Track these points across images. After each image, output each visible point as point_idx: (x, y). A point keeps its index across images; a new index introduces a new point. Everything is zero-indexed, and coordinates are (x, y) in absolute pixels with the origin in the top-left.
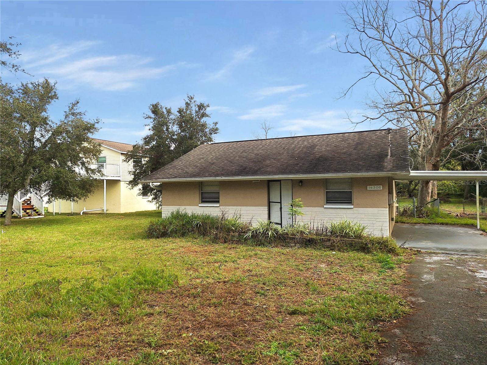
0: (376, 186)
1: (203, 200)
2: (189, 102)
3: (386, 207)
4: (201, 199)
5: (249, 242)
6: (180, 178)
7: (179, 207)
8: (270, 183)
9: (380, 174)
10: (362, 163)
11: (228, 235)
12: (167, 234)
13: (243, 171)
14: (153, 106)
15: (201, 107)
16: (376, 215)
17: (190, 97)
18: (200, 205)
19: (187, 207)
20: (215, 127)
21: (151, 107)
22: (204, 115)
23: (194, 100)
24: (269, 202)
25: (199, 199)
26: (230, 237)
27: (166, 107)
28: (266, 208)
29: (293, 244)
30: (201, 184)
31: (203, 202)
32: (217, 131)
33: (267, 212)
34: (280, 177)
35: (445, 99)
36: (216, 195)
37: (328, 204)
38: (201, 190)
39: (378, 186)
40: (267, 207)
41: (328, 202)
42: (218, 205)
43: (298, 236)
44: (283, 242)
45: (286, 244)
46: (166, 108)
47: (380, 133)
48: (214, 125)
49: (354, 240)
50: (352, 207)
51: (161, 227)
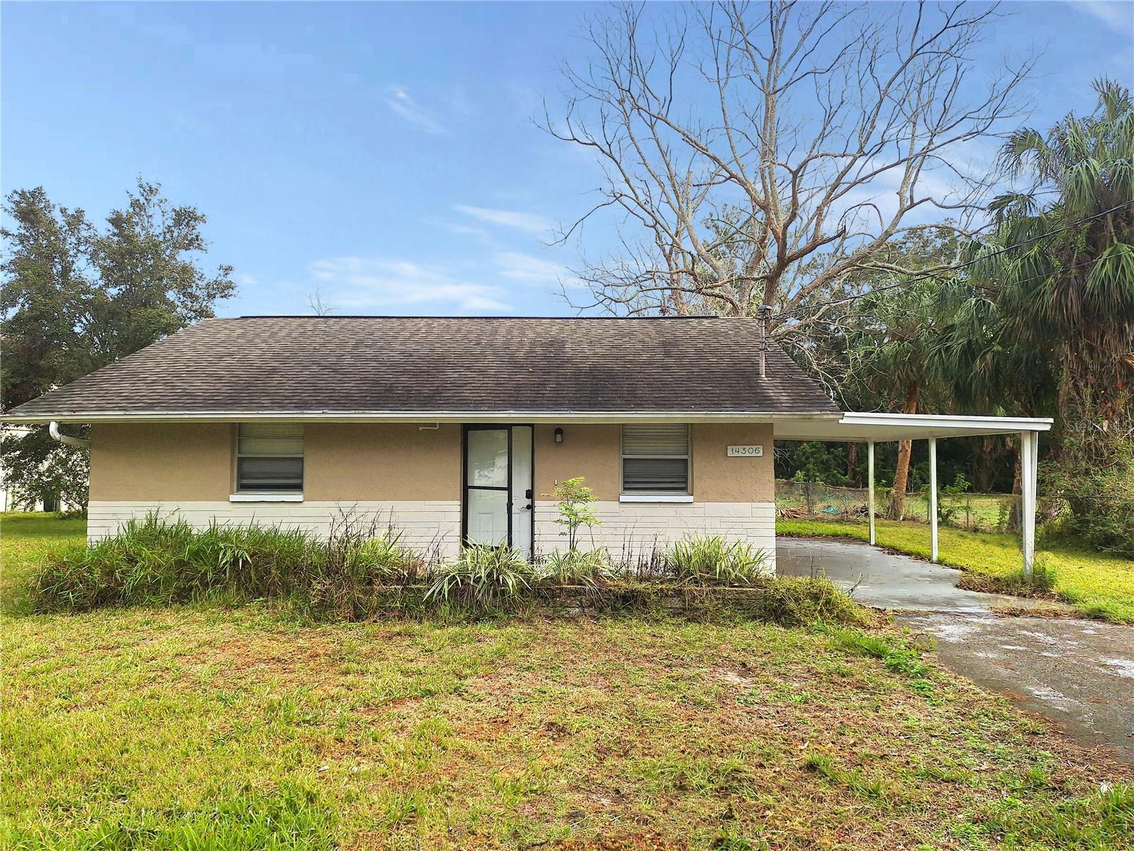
0: (747, 447)
1: (244, 482)
2: (142, 200)
3: (770, 500)
4: (236, 479)
5: (444, 610)
6: (167, 408)
7: (157, 503)
8: (470, 432)
9: (774, 416)
10: (711, 388)
11: (369, 593)
12: (117, 595)
13: (384, 396)
14: (23, 195)
15: (185, 217)
16: (746, 520)
17: (148, 188)
18: (234, 498)
19: (186, 505)
20: (225, 280)
21: (17, 198)
22: (192, 243)
23: (158, 197)
24: (466, 488)
25: (232, 481)
26: (375, 600)
27: (64, 206)
28: (456, 506)
29: (577, 610)
30: (238, 432)
31: (243, 487)
32: (233, 292)
33: (458, 517)
34: (512, 416)
35: (772, 270)
36: (293, 468)
37: (627, 492)
38: (239, 449)
39: (754, 447)
40: (458, 503)
41: (627, 486)
42: (299, 497)
43: (590, 585)
44: (548, 606)
45: (555, 612)
46: (63, 211)
47: (700, 324)
48: (222, 272)
49: (746, 591)
50: (690, 499)
51: (97, 573)
